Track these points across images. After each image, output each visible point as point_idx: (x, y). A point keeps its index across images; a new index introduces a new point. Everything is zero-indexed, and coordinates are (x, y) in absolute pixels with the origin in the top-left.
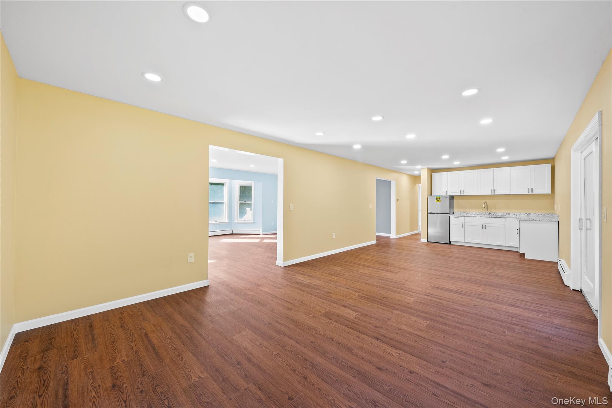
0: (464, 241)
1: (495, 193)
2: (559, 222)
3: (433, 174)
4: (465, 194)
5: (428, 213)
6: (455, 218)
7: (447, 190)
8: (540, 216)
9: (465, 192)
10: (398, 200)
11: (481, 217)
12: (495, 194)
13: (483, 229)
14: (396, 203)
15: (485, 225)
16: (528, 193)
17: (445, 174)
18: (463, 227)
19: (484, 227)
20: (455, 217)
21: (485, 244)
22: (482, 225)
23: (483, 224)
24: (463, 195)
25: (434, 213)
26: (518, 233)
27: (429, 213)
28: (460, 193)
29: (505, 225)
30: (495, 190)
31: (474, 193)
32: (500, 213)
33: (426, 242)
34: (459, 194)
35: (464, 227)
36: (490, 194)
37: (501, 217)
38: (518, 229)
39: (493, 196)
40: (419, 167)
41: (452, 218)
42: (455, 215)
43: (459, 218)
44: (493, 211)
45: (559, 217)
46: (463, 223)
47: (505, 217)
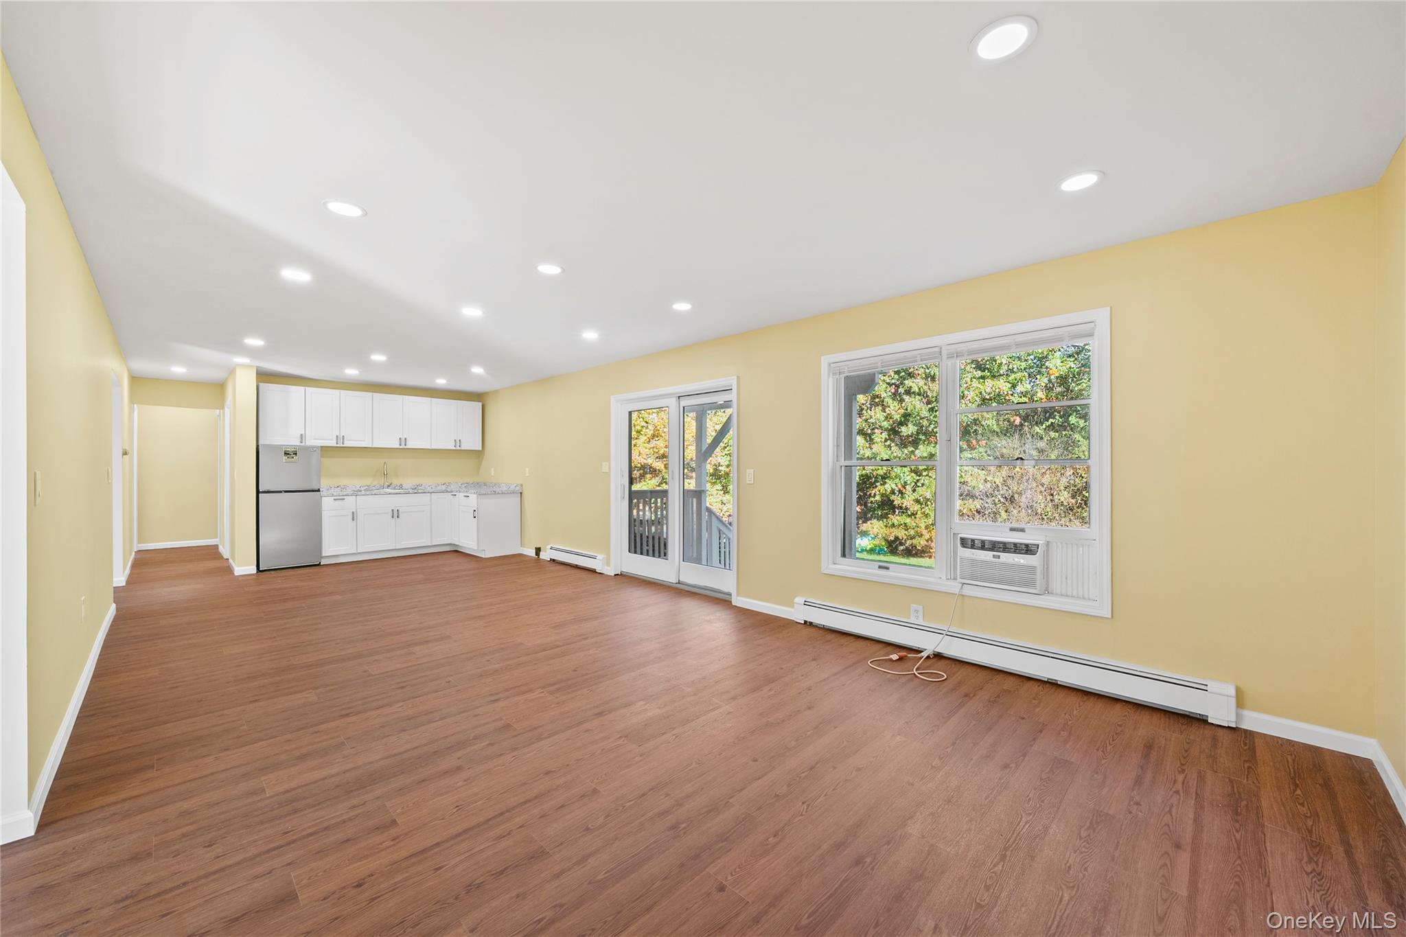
0: (355, 552)
1: (405, 445)
2: (521, 493)
3: (263, 384)
4: (348, 443)
5: (258, 492)
6: (335, 500)
7: (303, 433)
9: (348, 440)
11: (385, 494)
12: (405, 447)
13: (394, 520)
15: (397, 511)
16: (454, 448)
17: (296, 391)
18: (353, 520)
19: (396, 514)
20: (335, 498)
21: (397, 548)
22: (393, 510)
23: (393, 508)
24: (342, 445)
25: (280, 492)
26: (475, 517)
27: (264, 492)
28: (335, 441)
29: (431, 504)
30: (405, 439)
31: (367, 444)
32: (409, 483)
33: (255, 572)
34: (333, 443)
35: (355, 520)
36: (397, 446)
37: (423, 493)
38: (474, 510)
39: (403, 451)
41: (327, 503)
42: (335, 494)
43: (344, 499)
44: (395, 482)
45: (522, 485)
46: (355, 511)
47: (431, 491)
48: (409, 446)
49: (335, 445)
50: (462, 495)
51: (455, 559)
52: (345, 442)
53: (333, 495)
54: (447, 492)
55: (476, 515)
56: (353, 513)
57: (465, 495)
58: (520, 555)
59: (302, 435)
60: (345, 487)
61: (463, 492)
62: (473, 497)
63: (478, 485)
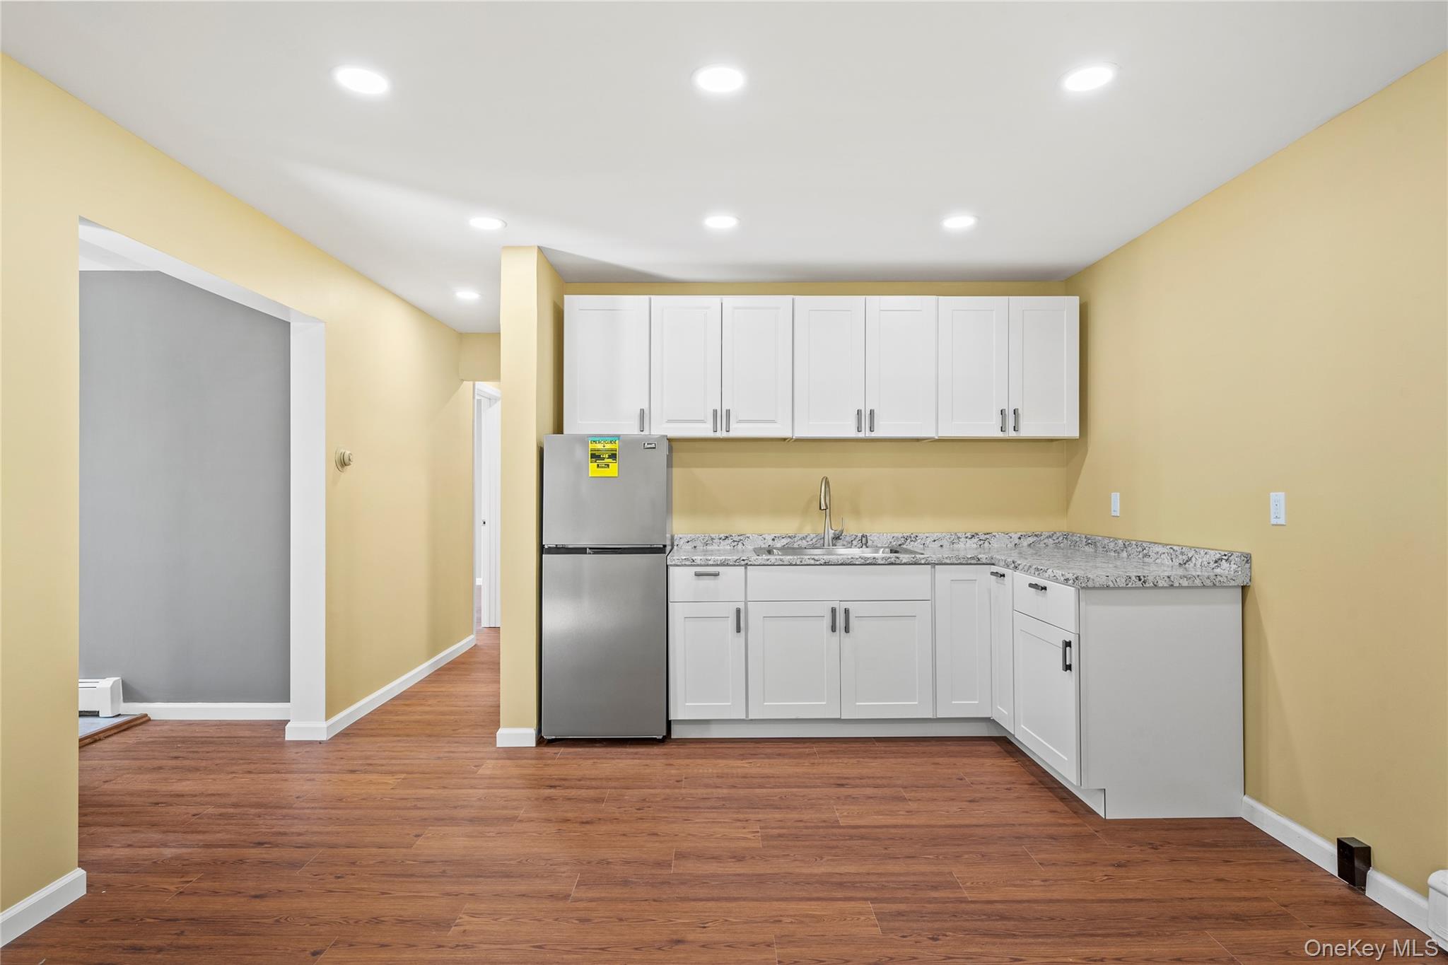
0: (744, 717)
1: (871, 430)
2: (1244, 589)
3: (568, 299)
4: (739, 430)
5: (542, 550)
6: (697, 575)
7: (646, 407)
8: (1025, 543)
9: (740, 421)
10: (343, 463)
11: (826, 564)
12: (873, 435)
13: (835, 638)
14: (331, 484)
15: (847, 611)
16: (1001, 435)
17: (632, 305)
18: (738, 630)
19: (840, 620)
20: (699, 571)
21: (842, 715)
22: (834, 611)
23: (836, 605)
24: (723, 435)
25: (581, 551)
26: (1068, 667)
27: (550, 551)
28: (710, 425)
29: (932, 600)
30: (872, 412)
31: (780, 430)
33: (532, 742)
34: (704, 430)
35: (743, 632)
36: (851, 433)
37: (916, 564)
38: (1068, 644)
39: (868, 446)
40: (486, 223)
41: (681, 579)
42: (698, 558)
43: (716, 575)
44: (852, 528)
45: (1248, 559)
46: (741, 606)
47: (934, 559)
48: (884, 430)
49: (711, 434)
50: (1021, 580)
51: (992, 766)
52: (733, 425)
53: (693, 563)
54: (979, 563)
55: (1073, 659)
56: (738, 611)
57: (1035, 580)
58: (1238, 824)
59: (642, 411)
60: (740, 540)
61: (1027, 570)
62: (1063, 595)
63: (1068, 543)
